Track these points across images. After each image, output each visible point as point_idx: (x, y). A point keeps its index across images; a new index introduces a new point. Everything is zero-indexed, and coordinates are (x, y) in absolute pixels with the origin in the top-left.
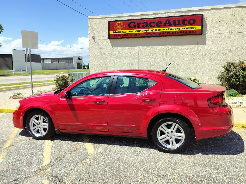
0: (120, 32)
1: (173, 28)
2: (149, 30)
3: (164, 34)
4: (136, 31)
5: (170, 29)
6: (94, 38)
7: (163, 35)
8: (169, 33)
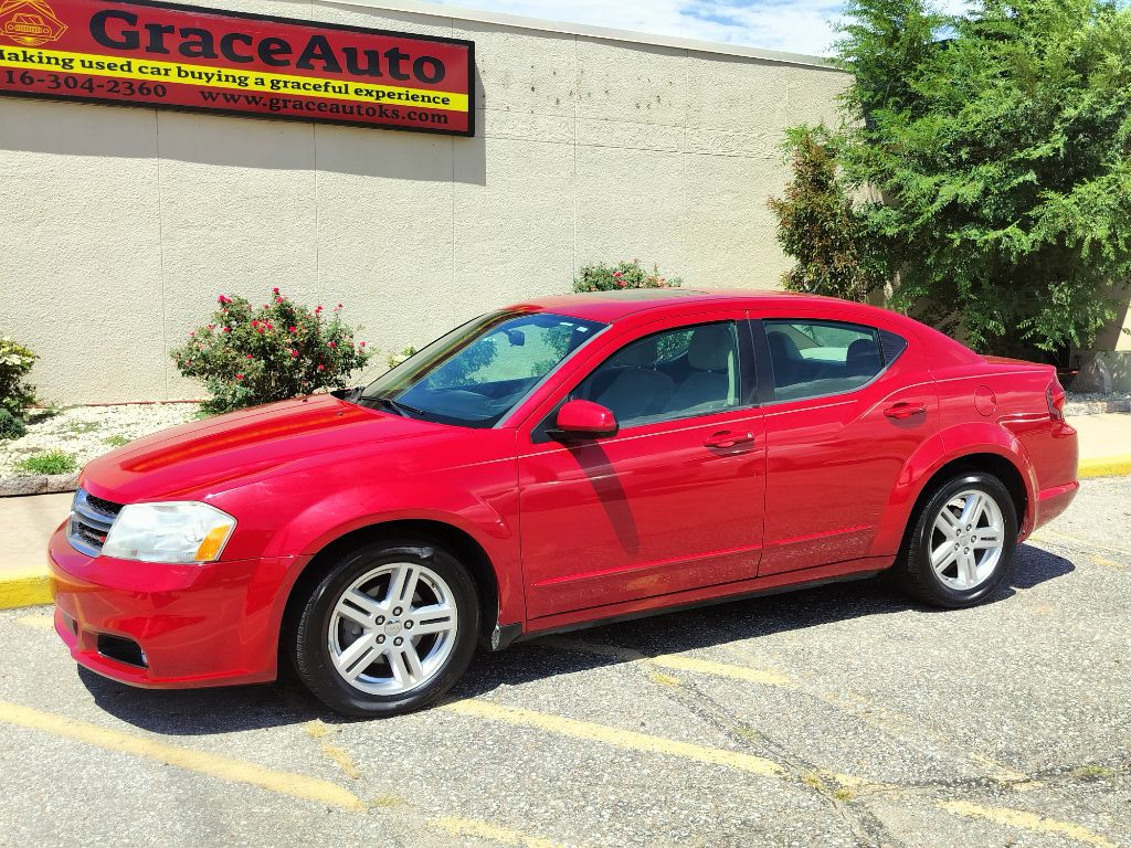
0: (36, 59)
1: (346, 86)
2: (224, 78)
3: (301, 108)
4: (141, 69)
7: (298, 112)
8: (326, 106)
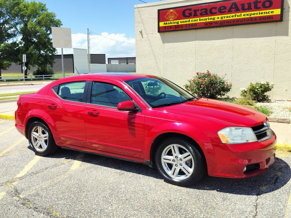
0: (172, 23)
1: (241, 14)
2: (209, 19)
3: (228, 23)
4: (192, 21)
5: (237, 16)
6: (141, 32)
8: (235, 21)
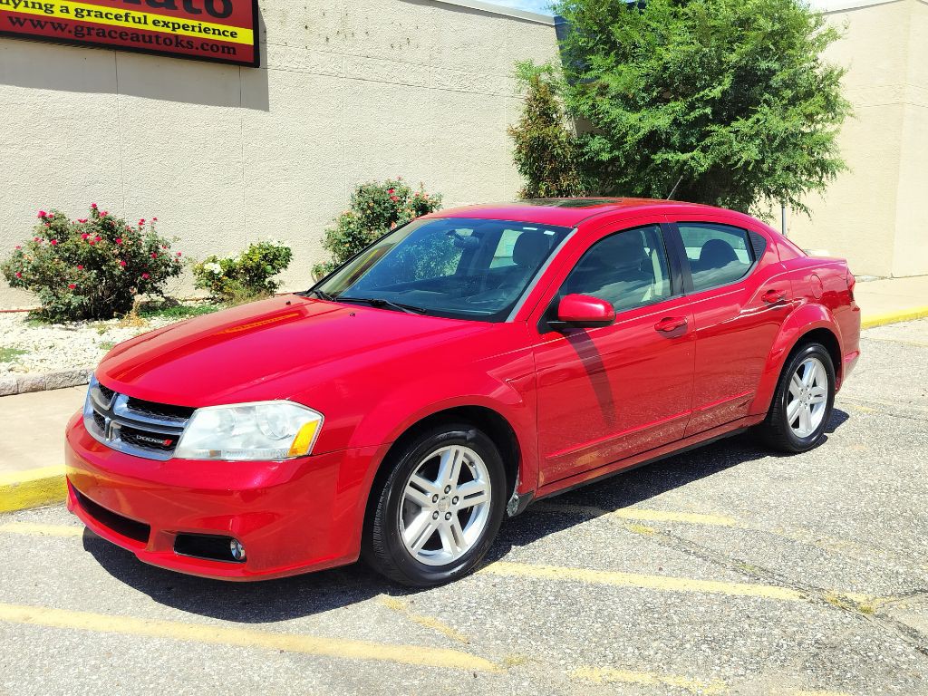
1: (145, 17)
2: (30, 5)
3: (104, 36)
5: (134, 21)
7: (101, 40)
8: (127, 35)
